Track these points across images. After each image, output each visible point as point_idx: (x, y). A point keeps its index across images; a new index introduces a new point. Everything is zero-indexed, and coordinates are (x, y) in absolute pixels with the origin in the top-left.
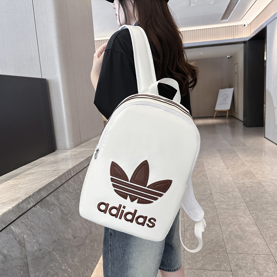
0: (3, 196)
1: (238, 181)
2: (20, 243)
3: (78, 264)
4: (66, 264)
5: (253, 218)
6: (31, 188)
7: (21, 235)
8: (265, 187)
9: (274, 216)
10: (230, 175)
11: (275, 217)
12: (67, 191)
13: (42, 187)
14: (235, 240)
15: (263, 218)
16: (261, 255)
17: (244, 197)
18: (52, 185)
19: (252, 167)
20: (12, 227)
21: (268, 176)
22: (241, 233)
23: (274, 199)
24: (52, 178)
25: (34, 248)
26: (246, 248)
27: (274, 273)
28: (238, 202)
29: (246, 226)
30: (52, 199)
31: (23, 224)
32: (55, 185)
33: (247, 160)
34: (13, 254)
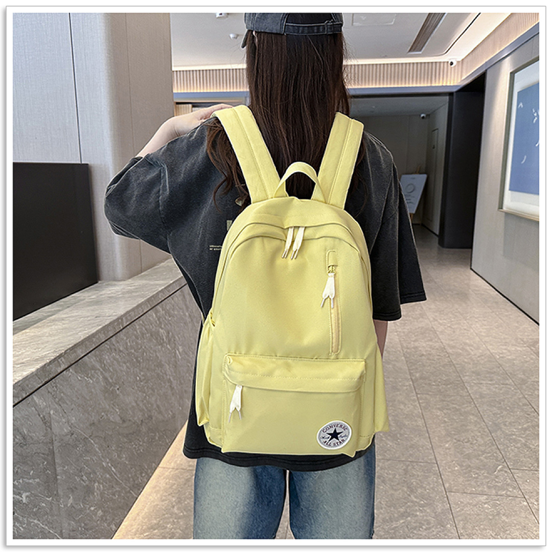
0: (20, 353)
1: (409, 343)
2: (43, 419)
3: (127, 463)
4: (108, 460)
5: (420, 405)
6: (62, 343)
7: (46, 409)
8: (451, 357)
9: (453, 404)
10: (396, 334)
11: (454, 406)
12: (115, 350)
13: (78, 342)
14: (384, 439)
15: (435, 407)
16: (420, 464)
17: (412, 371)
18: (93, 340)
19: (437, 320)
20: (35, 397)
21: (461, 337)
22: (395, 428)
23: (460, 377)
24: (93, 329)
25: (64, 430)
26: (398, 452)
27: (434, 490)
28: (401, 378)
29: (406, 418)
30: (92, 360)
31: (50, 394)
32: (97, 339)
33: (430, 309)
34: (34, 435)
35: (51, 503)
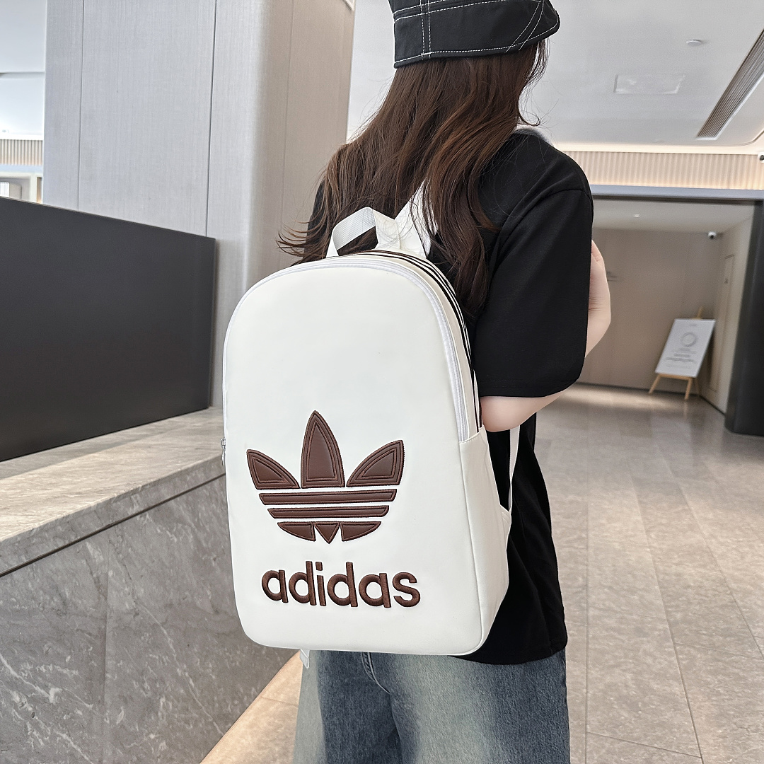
1: (668, 566)
2: (97, 581)
3: (214, 677)
4: (185, 666)
5: (679, 663)
7: (103, 567)
9: (735, 667)
10: (648, 549)
14: (616, 707)
15: (704, 668)
17: (670, 610)
18: (186, 478)
20: (88, 544)
22: (636, 692)
23: (748, 627)
25: (125, 605)
26: (638, 730)
28: (652, 618)
29: (653, 679)
30: (181, 507)
31: (111, 545)
32: (193, 478)
34: (80, 602)
35: (91, 713)
